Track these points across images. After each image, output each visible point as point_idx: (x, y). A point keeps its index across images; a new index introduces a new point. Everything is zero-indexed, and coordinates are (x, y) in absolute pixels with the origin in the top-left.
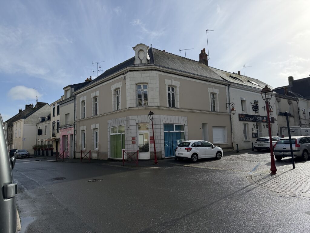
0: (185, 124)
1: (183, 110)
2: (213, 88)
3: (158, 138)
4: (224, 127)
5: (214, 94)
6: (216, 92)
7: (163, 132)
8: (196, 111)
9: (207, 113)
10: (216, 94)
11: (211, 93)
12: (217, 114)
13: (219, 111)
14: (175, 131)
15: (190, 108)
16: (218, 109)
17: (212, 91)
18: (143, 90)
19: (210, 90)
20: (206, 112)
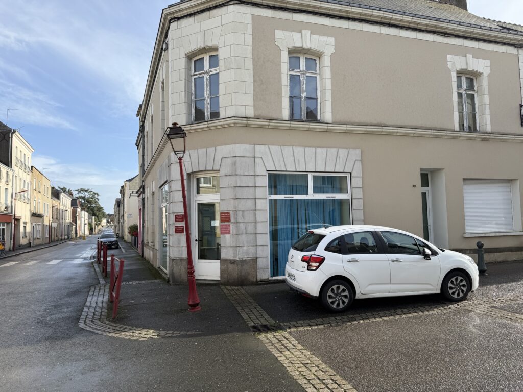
0: (351, 173)
1: (343, 127)
2: (466, 56)
3: (243, 216)
4: (510, 181)
5: (470, 78)
6: (480, 70)
7: (264, 197)
8: (395, 130)
9: (441, 137)
10: (478, 74)
11: (460, 74)
12: (484, 139)
13: (489, 129)
14: (311, 195)
15: (375, 122)
16: (486, 122)
17: (462, 67)
18: (208, 73)
19: (456, 63)
20: (439, 133)
